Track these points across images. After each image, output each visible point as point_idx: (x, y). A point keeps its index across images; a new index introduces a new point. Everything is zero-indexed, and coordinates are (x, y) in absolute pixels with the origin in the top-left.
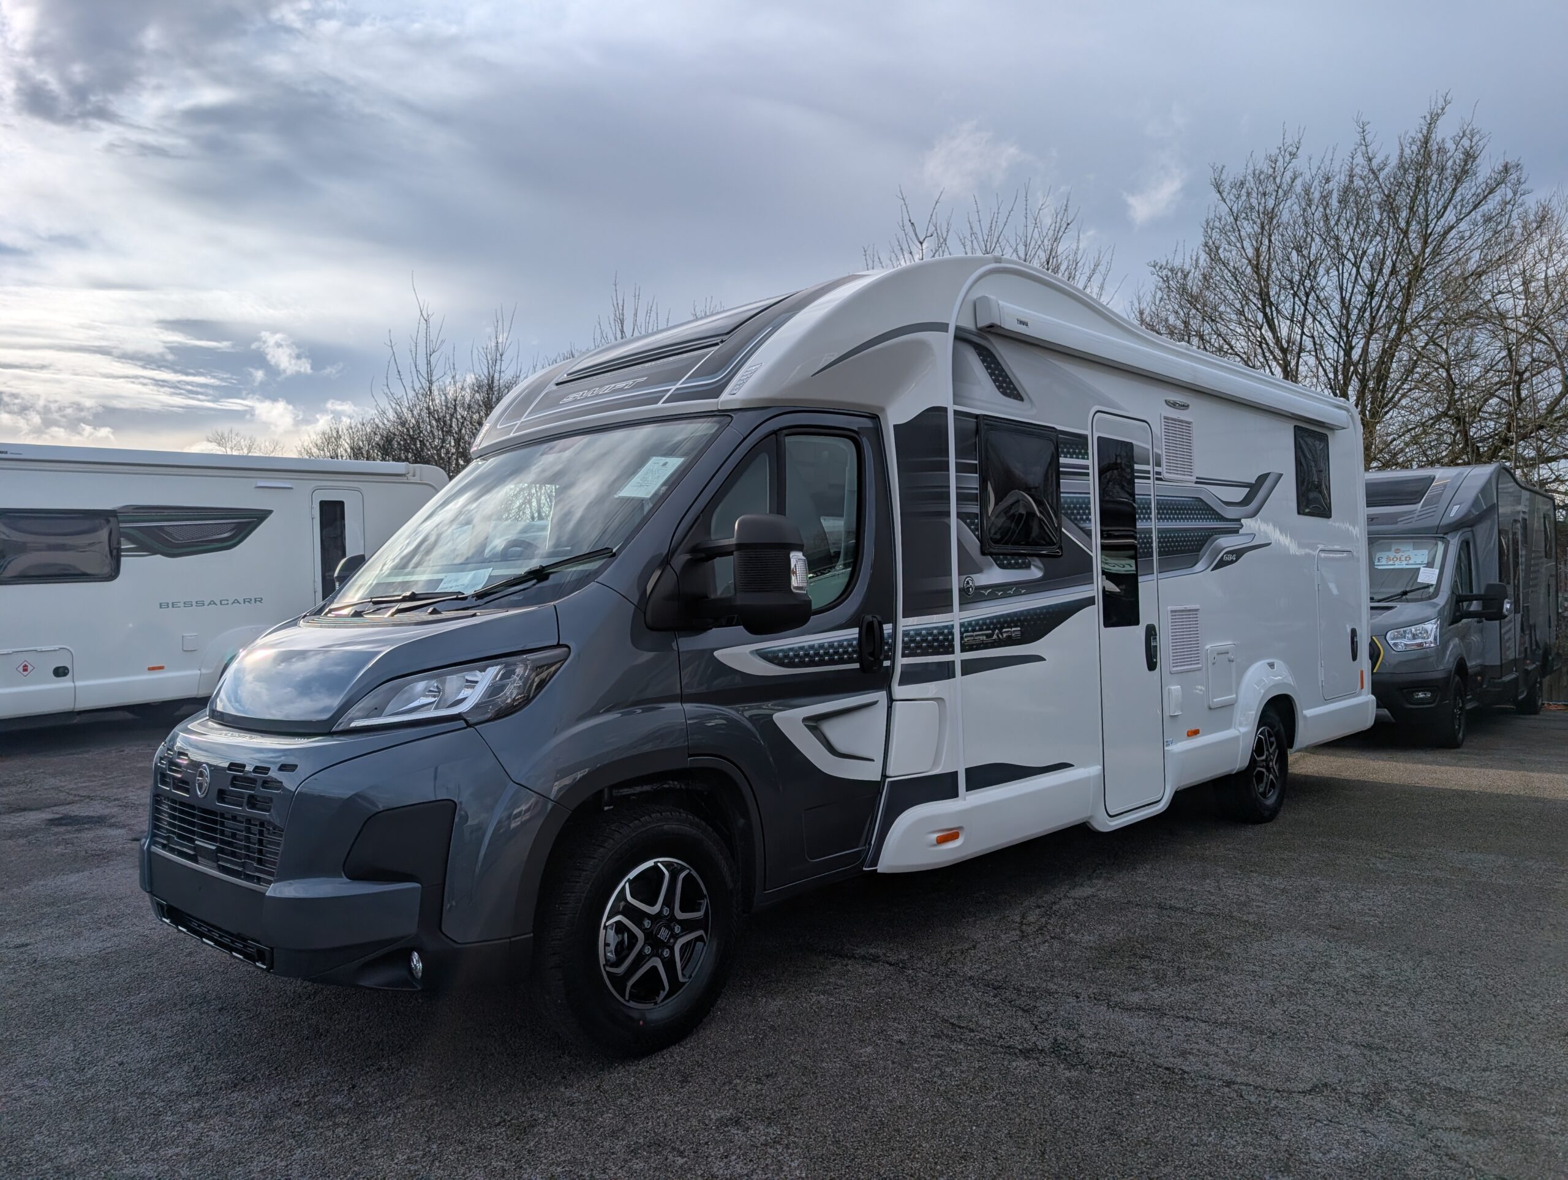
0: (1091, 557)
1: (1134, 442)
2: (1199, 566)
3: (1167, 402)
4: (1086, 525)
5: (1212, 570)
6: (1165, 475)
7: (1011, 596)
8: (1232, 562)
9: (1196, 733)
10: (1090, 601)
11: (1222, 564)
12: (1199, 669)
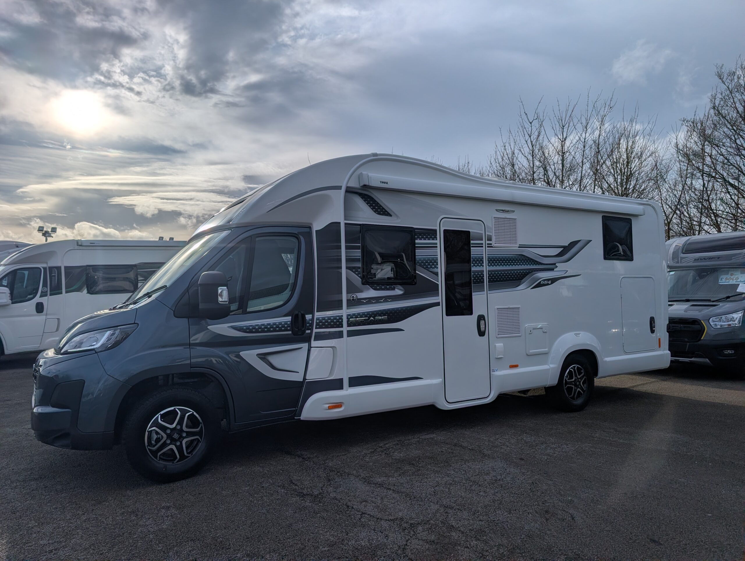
0: (438, 284)
1: (470, 230)
2: (521, 287)
3: (497, 210)
4: (435, 270)
5: (532, 288)
6: (494, 245)
7: (381, 302)
8: (548, 284)
9: (516, 366)
10: (437, 304)
11: (539, 285)
12: (520, 336)
